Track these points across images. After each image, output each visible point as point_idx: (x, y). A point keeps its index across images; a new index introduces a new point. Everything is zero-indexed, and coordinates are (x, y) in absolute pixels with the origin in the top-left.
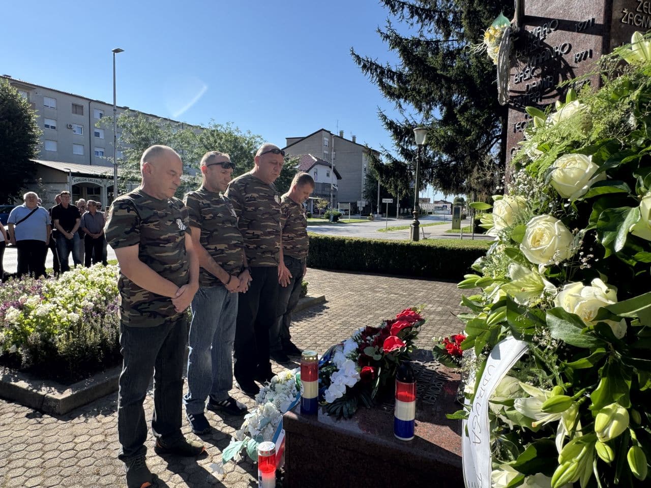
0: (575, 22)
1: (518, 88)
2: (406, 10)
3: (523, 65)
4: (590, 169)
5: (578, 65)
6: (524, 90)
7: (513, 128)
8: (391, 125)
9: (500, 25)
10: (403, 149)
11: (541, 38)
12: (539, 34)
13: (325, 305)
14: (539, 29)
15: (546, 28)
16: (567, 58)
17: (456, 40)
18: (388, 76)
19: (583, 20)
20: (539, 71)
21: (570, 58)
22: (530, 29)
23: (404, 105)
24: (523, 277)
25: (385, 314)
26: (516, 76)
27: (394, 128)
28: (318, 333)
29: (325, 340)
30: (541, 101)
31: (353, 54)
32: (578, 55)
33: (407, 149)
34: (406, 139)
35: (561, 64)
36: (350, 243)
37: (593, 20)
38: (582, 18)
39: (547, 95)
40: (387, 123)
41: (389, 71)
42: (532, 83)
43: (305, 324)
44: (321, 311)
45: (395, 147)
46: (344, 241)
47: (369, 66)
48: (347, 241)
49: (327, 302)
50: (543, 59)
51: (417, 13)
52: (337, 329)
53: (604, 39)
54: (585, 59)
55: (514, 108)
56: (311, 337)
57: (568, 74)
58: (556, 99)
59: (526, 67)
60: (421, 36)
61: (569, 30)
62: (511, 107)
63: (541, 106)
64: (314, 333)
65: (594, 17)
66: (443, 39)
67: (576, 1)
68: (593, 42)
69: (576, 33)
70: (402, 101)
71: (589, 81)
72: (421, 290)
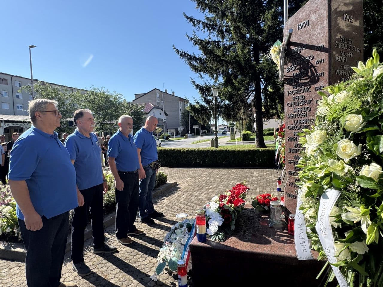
0: (315, 46)
1: (288, 74)
2: (201, 25)
3: (290, 64)
4: (361, 120)
5: (318, 65)
6: (292, 75)
7: (287, 93)
8: (198, 86)
9: (277, 45)
10: (205, 99)
11: (299, 52)
12: (297, 50)
13: (178, 186)
14: (297, 48)
15: (301, 48)
16: (312, 62)
17: (228, 41)
18: (194, 60)
19: (319, 46)
20: (298, 67)
21: (314, 62)
22: (292, 48)
23: (203, 75)
24: (335, 164)
25: (211, 188)
26: (287, 69)
27: (199, 88)
28: (179, 202)
29: (184, 205)
30: (301, 81)
31: (174, 48)
32: (317, 61)
33: (207, 99)
34: (206, 93)
35: (309, 65)
36: (184, 151)
37: (323, 46)
38: (318, 44)
39: (303, 78)
40: (196, 85)
41: (195, 57)
42: (295, 73)
43: (170, 198)
44: (177, 190)
45: (201, 98)
46: (180, 150)
47: (184, 55)
48: (182, 151)
49: (178, 185)
50: (300, 62)
51: (207, 27)
52: (189, 199)
53: (329, 54)
54: (321, 63)
55: (287, 84)
56: (176, 204)
57: (312, 68)
58: (308, 80)
59: (292, 65)
60: (210, 38)
61: (312, 49)
62: (285, 83)
63: (301, 83)
64: (177, 202)
65: (324, 44)
66: (221, 40)
67: (314, 37)
68: (324, 56)
69: (315, 51)
70: (202, 73)
71: (324, 73)
72: (225, 174)
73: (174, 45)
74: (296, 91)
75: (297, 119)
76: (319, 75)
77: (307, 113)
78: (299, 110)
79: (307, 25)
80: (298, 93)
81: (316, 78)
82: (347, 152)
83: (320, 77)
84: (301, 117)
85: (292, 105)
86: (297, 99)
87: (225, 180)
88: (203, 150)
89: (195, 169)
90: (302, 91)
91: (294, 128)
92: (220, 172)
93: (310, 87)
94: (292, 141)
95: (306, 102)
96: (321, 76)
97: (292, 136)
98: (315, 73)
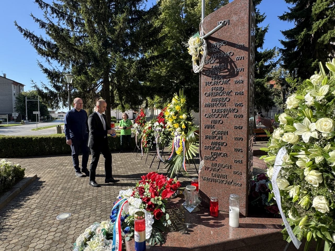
0: (235, 44)
1: (207, 66)
2: (49, 9)
5: (237, 61)
6: (211, 68)
7: (205, 84)
8: (46, 71)
10: (54, 84)
11: (218, 47)
12: (217, 45)
13: (40, 180)
14: (217, 43)
15: (221, 44)
16: (232, 58)
17: (78, 32)
18: (41, 43)
20: (218, 61)
21: (234, 58)
23: (52, 61)
27: (48, 73)
28: (53, 199)
30: (220, 73)
31: (16, 25)
32: (237, 58)
33: (57, 85)
34: (56, 79)
35: (229, 60)
38: (238, 43)
39: (223, 71)
40: (43, 69)
41: (42, 40)
42: (214, 65)
43: (37, 196)
44: (42, 185)
45: (50, 83)
47: (28, 35)
49: (40, 178)
50: (220, 56)
51: (56, 13)
52: (63, 193)
53: (248, 53)
54: (241, 60)
55: (205, 75)
56: (50, 203)
57: (233, 64)
58: (228, 73)
59: (210, 58)
60: (59, 25)
61: (232, 46)
62: (203, 74)
63: (220, 75)
64: (50, 200)
65: (244, 44)
66: (70, 30)
67: (235, 36)
68: (244, 54)
69: (236, 49)
70: (50, 58)
71: (243, 69)
73: (15, 21)
74: (215, 82)
75: (215, 108)
77: (225, 103)
78: (217, 100)
79: (228, 24)
80: (216, 85)
81: (236, 73)
83: (239, 72)
84: (219, 107)
85: (210, 95)
86: (216, 90)
90: (221, 83)
91: (212, 116)
93: (230, 80)
94: (209, 128)
95: (225, 93)
96: (241, 71)
97: (209, 123)
98: (235, 68)
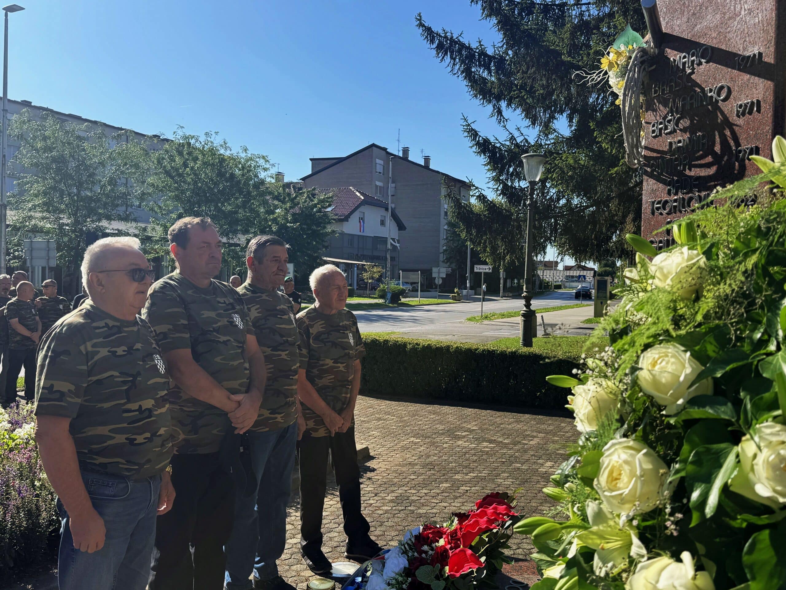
0: (735, 55)
1: (657, 144)
3: (663, 110)
4: (686, 375)
5: (741, 121)
6: (666, 149)
7: (650, 207)
8: (485, 146)
9: (627, 44)
10: (505, 186)
11: (689, 71)
12: (684, 64)
13: (368, 464)
14: (685, 57)
15: (694, 58)
16: (725, 108)
18: (480, 62)
19: (747, 54)
20: (685, 123)
21: (730, 109)
22: (674, 56)
23: (507, 113)
26: (653, 126)
27: (489, 151)
30: (690, 170)
31: (421, 25)
32: (741, 106)
34: (511, 170)
35: (717, 117)
37: (760, 54)
38: (744, 49)
39: (702, 162)
40: (478, 143)
42: (676, 140)
45: (492, 184)
46: (405, 345)
47: (448, 46)
49: (373, 458)
50: (692, 105)
53: (776, 86)
54: (750, 113)
55: (651, 175)
57: (726, 131)
58: (712, 169)
59: (668, 114)
61: (726, 65)
62: (647, 173)
63: (691, 178)
65: (762, 50)
67: (736, 23)
68: (761, 89)
69: (736, 72)
70: (503, 104)
71: (757, 149)
72: (535, 434)
73: (419, 15)
74: (675, 201)
76: (744, 155)
80: (681, 212)
81: (736, 165)
82: (619, 489)
83: (747, 161)
87: (526, 457)
88: (476, 350)
89: (446, 409)
90: (693, 205)
92: (519, 426)
98: (734, 148)
